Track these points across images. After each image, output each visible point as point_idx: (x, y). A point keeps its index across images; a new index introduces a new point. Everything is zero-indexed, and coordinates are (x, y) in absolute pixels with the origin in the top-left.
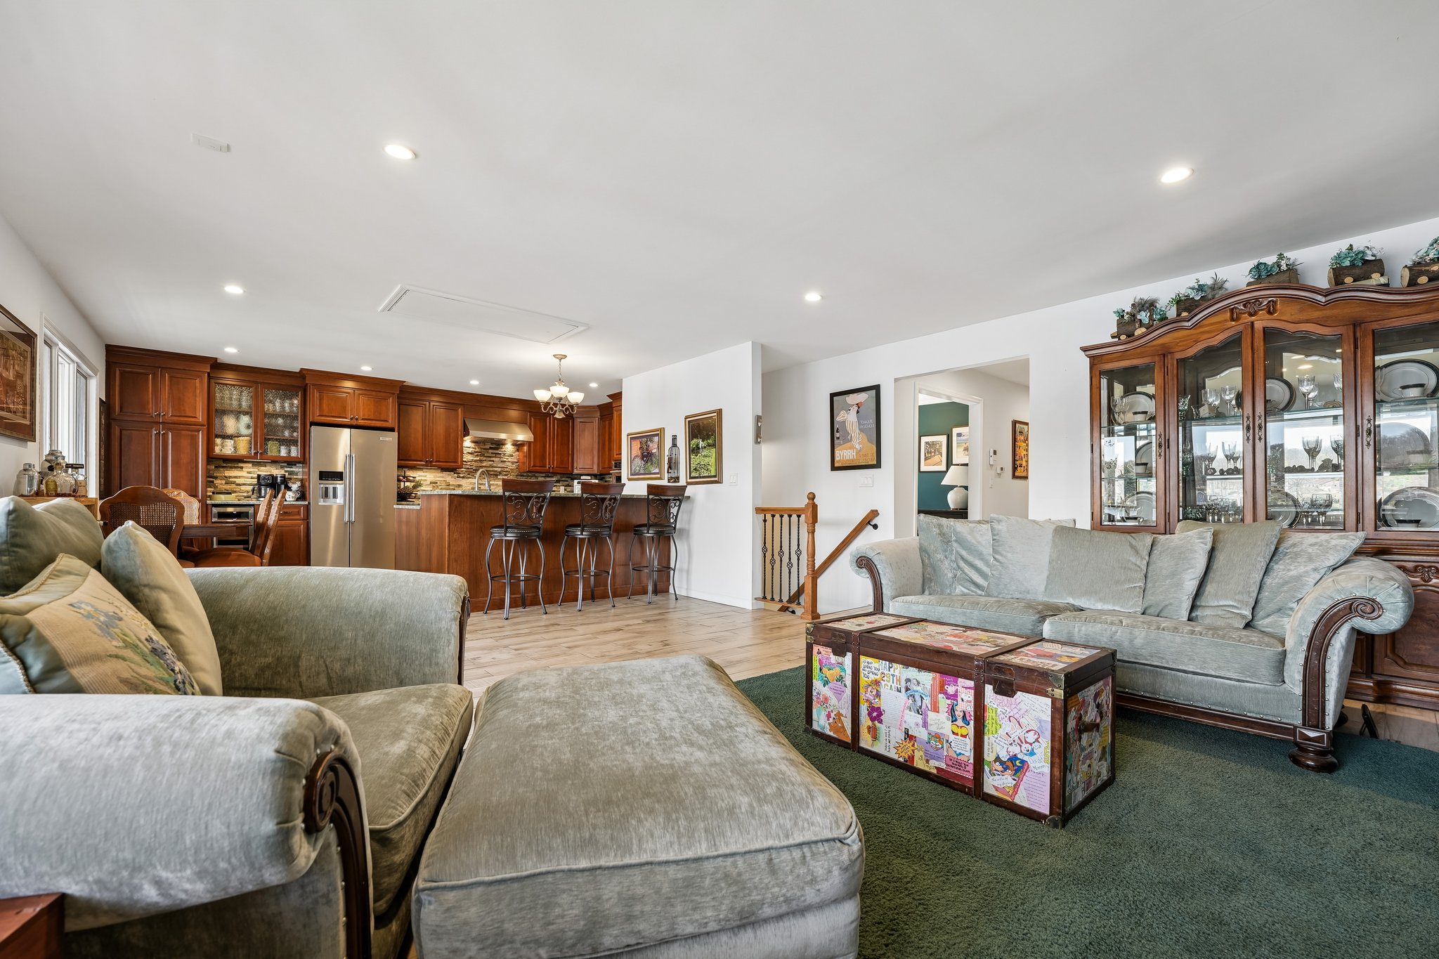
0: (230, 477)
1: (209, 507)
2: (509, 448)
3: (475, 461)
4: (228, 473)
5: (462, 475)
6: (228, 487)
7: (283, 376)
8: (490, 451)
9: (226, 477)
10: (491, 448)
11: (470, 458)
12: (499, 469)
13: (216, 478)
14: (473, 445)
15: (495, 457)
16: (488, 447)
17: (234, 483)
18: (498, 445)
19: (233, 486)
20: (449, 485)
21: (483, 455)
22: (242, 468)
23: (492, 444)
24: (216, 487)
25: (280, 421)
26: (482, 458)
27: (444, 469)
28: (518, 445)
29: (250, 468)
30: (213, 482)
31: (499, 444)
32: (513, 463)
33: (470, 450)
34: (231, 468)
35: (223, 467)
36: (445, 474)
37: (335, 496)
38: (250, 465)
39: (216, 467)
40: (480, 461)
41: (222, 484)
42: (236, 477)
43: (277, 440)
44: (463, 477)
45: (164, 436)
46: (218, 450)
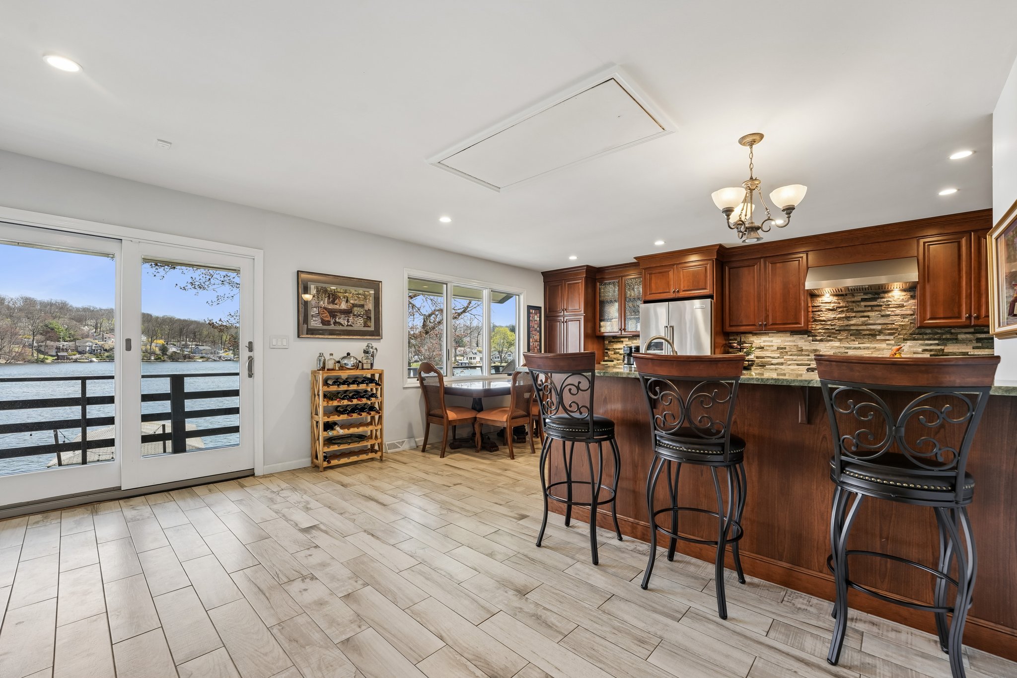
0: (616, 349)
2: (897, 295)
3: (839, 319)
5: (818, 338)
6: (615, 356)
8: (863, 304)
9: (614, 349)
10: (863, 300)
11: (831, 315)
12: (879, 327)
13: (609, 350)
14: (834, 299)
15: (872, 311)
16: (858, 298)
17: (617, 353)
18: (878, 294)
19: (617, 355)
20: (802, 350)
21: (852, 310)
22: (622, 342)
23: (865, 294)
24: (609, 357)
26: (848, 314)
27: (794, 332)
28: (911, 289)
29: (627, 341)
30: (607, 353)
31: (878, 292)
32: (904, 316)
33: (831, 306)
35: (613, 342)
36: (796, 337)
38: (627, 339)
39: (609, 342)
40: (848, 318)
41: (612, 354)
44: (821, 340)
45: (565, 323)
46: (603, 330)
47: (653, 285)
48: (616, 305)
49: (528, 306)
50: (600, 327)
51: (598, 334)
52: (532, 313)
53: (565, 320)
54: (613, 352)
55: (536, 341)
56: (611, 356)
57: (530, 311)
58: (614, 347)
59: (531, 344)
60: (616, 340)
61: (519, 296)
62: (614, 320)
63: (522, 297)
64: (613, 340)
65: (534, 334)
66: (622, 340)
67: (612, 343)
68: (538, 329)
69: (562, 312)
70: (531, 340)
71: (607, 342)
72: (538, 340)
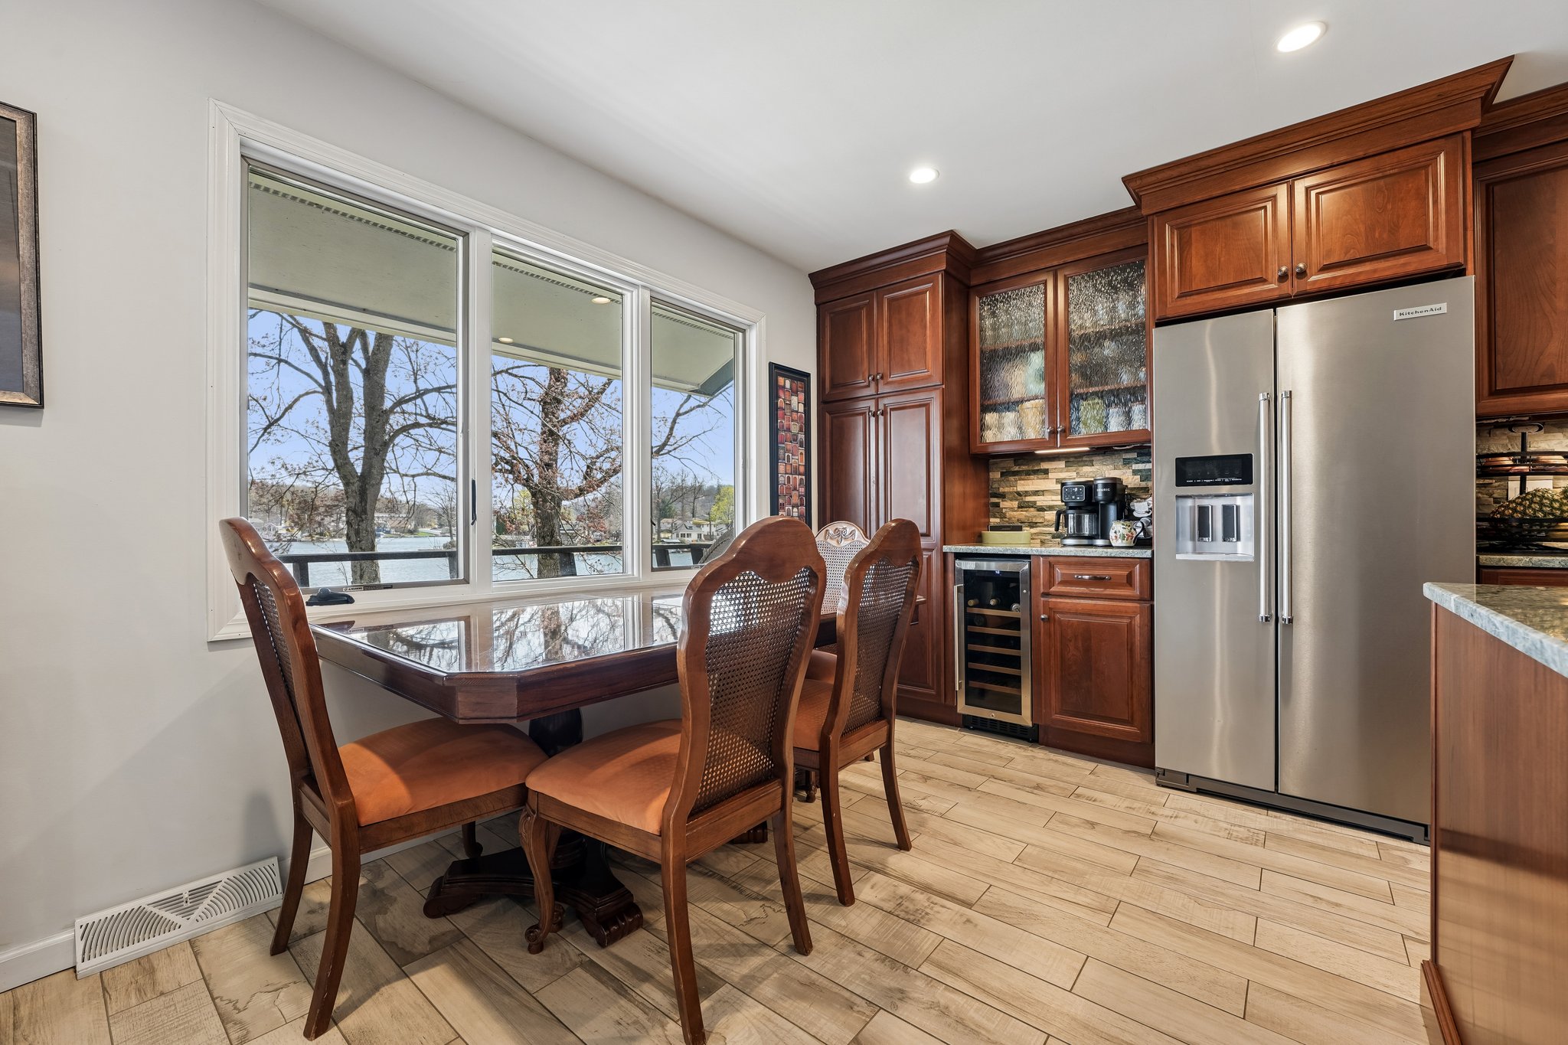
0: (1027, 493)
1: (951, 558)
4: (1024, 485)
6: (1023, 514)
7: (1105, 229)
9: (1019, 494)
13: (1003, 496)
17: (1032, 505)
19: (1032, 512)
22: (1046, 472)
24: (1003, 516)
25: (1109, 349)
30: (997, 505)
34: (1028, 473)
35: (1015, 473)
37: (1230, 531)
38: (1062, 464)
39: (1002, 474)
41: (1012, 509)
42: (1036, 493)
43: (1101, 395)
45: (881, 418)
46: (990, 436)
47: (1197, 265)
48: (1037, 360)
49: (771, 364)
50: (983, 427)
51: (976, 448)
52: (784, 387)
53: (881, 407)
54: (1015, 504)
55: (796, 472)
56: (1010, 514)
57: (777, 381)
58: (1020, 489)
59: (781, 479)
60: (1024, 468)
61: (744, 331)
62: (1027, 404)
63: (753, 336)
64: (1017, 469)
65: (788, 451)
66: (1044, 466)
67: (1012, 478)
68: (802, 436)
69: (873, 384)
70: (781, 468)
71: (995, 475)
72: (802, 469)
